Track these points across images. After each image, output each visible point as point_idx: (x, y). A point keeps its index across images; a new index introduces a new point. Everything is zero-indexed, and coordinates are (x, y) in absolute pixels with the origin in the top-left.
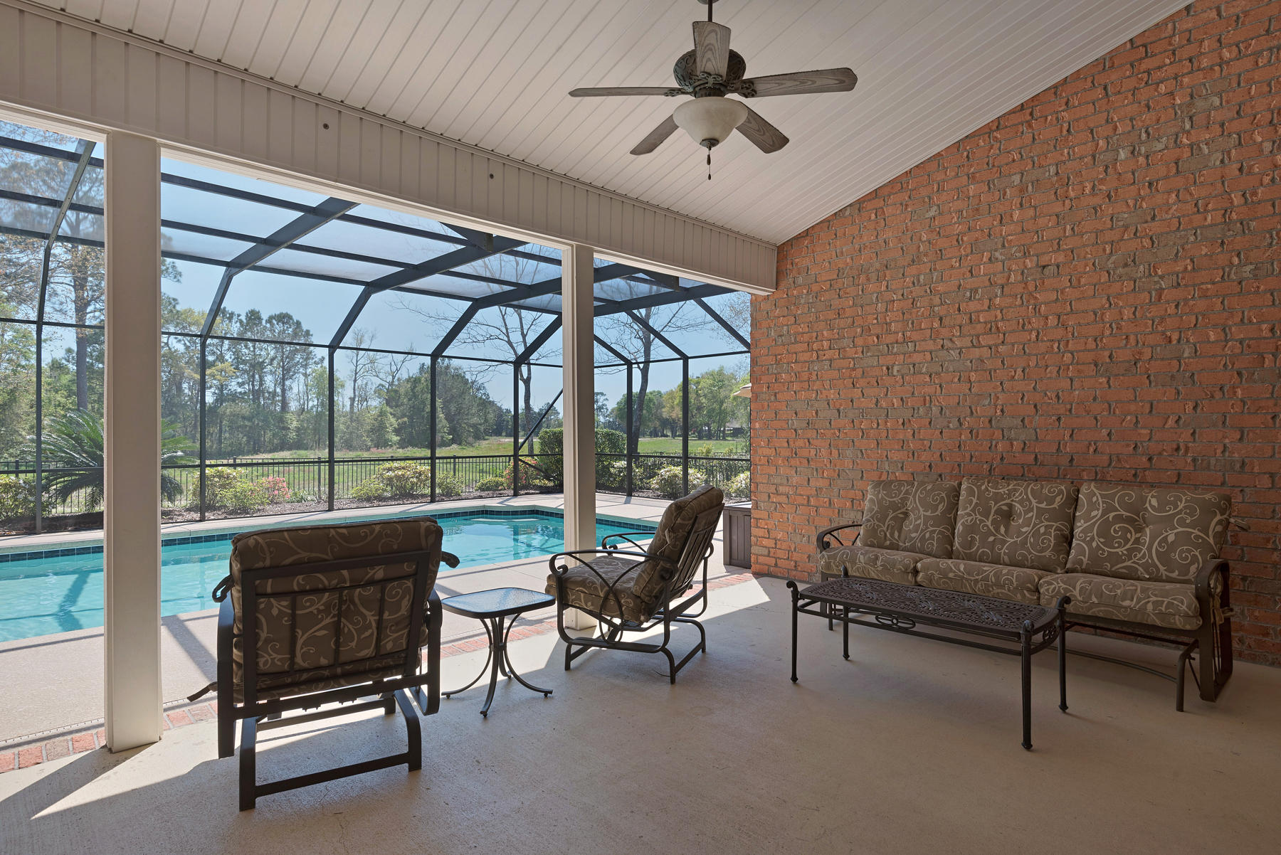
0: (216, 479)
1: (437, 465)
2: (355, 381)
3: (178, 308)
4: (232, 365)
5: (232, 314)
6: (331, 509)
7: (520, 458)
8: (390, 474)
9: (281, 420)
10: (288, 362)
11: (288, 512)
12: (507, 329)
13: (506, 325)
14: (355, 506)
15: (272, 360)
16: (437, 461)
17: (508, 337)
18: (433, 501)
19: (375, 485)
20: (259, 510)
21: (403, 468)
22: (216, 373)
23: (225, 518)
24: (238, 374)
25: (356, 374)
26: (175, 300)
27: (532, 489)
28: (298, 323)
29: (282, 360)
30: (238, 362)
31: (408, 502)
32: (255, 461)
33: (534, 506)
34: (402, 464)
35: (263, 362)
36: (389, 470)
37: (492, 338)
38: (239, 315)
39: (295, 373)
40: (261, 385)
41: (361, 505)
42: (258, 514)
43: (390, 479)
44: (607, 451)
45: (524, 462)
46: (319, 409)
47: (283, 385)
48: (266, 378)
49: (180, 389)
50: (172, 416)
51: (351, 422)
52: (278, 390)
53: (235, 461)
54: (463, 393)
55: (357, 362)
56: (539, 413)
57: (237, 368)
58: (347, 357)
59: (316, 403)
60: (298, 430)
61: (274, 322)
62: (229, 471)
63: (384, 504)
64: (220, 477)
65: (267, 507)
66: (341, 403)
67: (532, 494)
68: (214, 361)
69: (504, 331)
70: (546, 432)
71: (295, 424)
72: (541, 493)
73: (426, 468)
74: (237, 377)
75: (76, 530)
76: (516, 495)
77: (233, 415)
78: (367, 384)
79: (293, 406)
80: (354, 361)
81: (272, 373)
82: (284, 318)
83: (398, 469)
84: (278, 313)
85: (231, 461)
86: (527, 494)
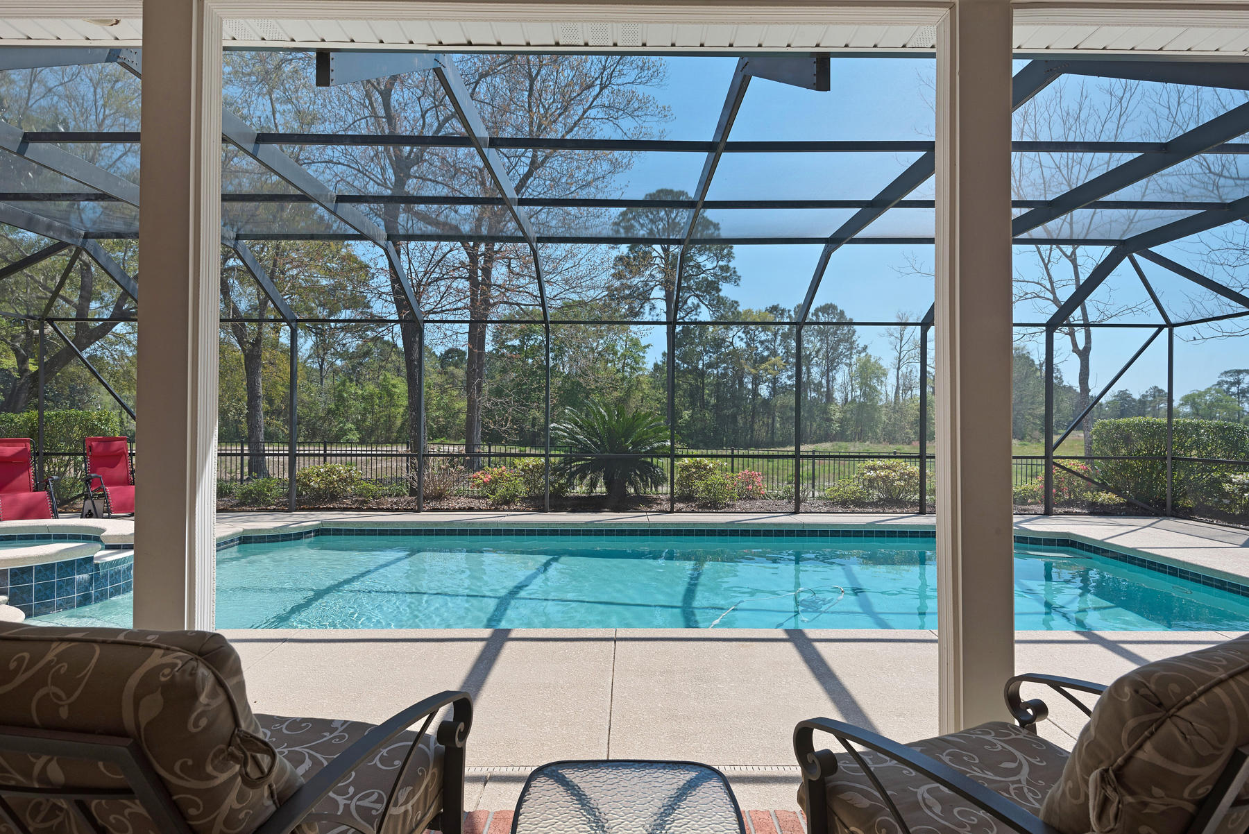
0: (693, 470)
1: (928, 464)
2: (898, 369)
3: (740, 309)
4: (782, 360)
5: (783, 311)
6: (797, 512)
7: (1055, 460)
8: (872, 474)
9: (825, 411)
10: (832, 354)
11: (755, 510)
12: (1052, 283)
13: (1050, 278)
14: (825, 509)
15: (818, 352)
16: (928, 460)
17: (1053, 292)
18: (922, 512)
19: (854, 487)
20: (728, 506)
21: (888, 468)
22: (769, 367)
23: (693, 512)
24: (788, 367)
25: (900, 361)
26: (736, 302)
27: (1078, 506)
28: (842, 313)
29: (827, 351)
30: (788, 356)
31: (891, 511)
32: (780, 453)
33: (1068, 534)
34: (887, 462)
35: (810, 354)
36: (873, 468)
37: (1028, 296)
38: (789, 311)
39: (838, 363)
40: (809, 377)
41: (834, 509)
42: (723, 510)
43: (871, 480)
44: (1219, 455)
45: (1064, 468)
46: (862, 400)
47: (828, 377)
48: (812, 370)
49: (741, 383)
50: (735, 409)
51: (894, 413)
52: (824, 382)
53: (733, 452)
54: (1026, 377)
55: (901, 348)
56: (1140, 400)
57: (787, 362)
58: (891, 343)
59: (858, 393)
60: (841, 421)
61: (820, 314)
62: (706, 462)
63: (862, 510)
64: (696, 467)
65: (738, 503)
66: (884, 393)
67: (1077, 514)
68: (768, 356)
69: (1049, 287)
70: (1104, 425)
71: (838, 415)
72: (1092, 514)
73: (915, 468)
74: (787, 370)
75: (574, 511)
76: (1048, 513)
77: (782, 406)
78: (911, 370)
79: (838, 396)
80: (898, 348)
81: (818, 365)
82: (829, 309)
83: (881, 468)
84: (823, 304)
85: (729, 452)
86: (1066, 513)
